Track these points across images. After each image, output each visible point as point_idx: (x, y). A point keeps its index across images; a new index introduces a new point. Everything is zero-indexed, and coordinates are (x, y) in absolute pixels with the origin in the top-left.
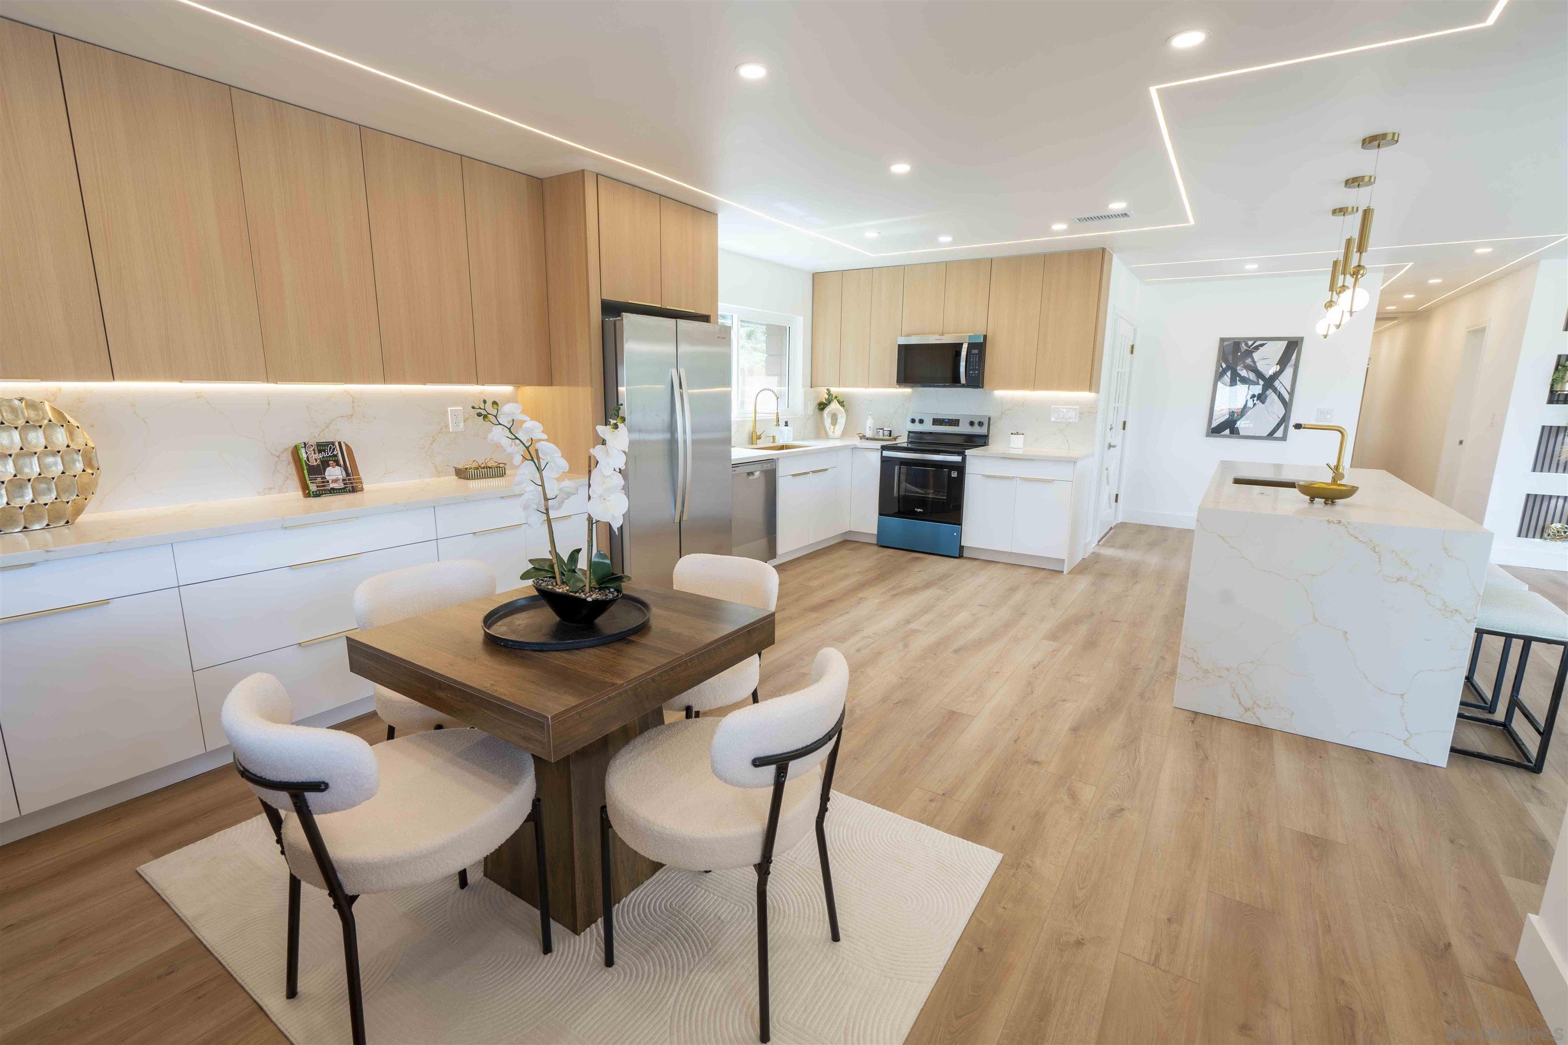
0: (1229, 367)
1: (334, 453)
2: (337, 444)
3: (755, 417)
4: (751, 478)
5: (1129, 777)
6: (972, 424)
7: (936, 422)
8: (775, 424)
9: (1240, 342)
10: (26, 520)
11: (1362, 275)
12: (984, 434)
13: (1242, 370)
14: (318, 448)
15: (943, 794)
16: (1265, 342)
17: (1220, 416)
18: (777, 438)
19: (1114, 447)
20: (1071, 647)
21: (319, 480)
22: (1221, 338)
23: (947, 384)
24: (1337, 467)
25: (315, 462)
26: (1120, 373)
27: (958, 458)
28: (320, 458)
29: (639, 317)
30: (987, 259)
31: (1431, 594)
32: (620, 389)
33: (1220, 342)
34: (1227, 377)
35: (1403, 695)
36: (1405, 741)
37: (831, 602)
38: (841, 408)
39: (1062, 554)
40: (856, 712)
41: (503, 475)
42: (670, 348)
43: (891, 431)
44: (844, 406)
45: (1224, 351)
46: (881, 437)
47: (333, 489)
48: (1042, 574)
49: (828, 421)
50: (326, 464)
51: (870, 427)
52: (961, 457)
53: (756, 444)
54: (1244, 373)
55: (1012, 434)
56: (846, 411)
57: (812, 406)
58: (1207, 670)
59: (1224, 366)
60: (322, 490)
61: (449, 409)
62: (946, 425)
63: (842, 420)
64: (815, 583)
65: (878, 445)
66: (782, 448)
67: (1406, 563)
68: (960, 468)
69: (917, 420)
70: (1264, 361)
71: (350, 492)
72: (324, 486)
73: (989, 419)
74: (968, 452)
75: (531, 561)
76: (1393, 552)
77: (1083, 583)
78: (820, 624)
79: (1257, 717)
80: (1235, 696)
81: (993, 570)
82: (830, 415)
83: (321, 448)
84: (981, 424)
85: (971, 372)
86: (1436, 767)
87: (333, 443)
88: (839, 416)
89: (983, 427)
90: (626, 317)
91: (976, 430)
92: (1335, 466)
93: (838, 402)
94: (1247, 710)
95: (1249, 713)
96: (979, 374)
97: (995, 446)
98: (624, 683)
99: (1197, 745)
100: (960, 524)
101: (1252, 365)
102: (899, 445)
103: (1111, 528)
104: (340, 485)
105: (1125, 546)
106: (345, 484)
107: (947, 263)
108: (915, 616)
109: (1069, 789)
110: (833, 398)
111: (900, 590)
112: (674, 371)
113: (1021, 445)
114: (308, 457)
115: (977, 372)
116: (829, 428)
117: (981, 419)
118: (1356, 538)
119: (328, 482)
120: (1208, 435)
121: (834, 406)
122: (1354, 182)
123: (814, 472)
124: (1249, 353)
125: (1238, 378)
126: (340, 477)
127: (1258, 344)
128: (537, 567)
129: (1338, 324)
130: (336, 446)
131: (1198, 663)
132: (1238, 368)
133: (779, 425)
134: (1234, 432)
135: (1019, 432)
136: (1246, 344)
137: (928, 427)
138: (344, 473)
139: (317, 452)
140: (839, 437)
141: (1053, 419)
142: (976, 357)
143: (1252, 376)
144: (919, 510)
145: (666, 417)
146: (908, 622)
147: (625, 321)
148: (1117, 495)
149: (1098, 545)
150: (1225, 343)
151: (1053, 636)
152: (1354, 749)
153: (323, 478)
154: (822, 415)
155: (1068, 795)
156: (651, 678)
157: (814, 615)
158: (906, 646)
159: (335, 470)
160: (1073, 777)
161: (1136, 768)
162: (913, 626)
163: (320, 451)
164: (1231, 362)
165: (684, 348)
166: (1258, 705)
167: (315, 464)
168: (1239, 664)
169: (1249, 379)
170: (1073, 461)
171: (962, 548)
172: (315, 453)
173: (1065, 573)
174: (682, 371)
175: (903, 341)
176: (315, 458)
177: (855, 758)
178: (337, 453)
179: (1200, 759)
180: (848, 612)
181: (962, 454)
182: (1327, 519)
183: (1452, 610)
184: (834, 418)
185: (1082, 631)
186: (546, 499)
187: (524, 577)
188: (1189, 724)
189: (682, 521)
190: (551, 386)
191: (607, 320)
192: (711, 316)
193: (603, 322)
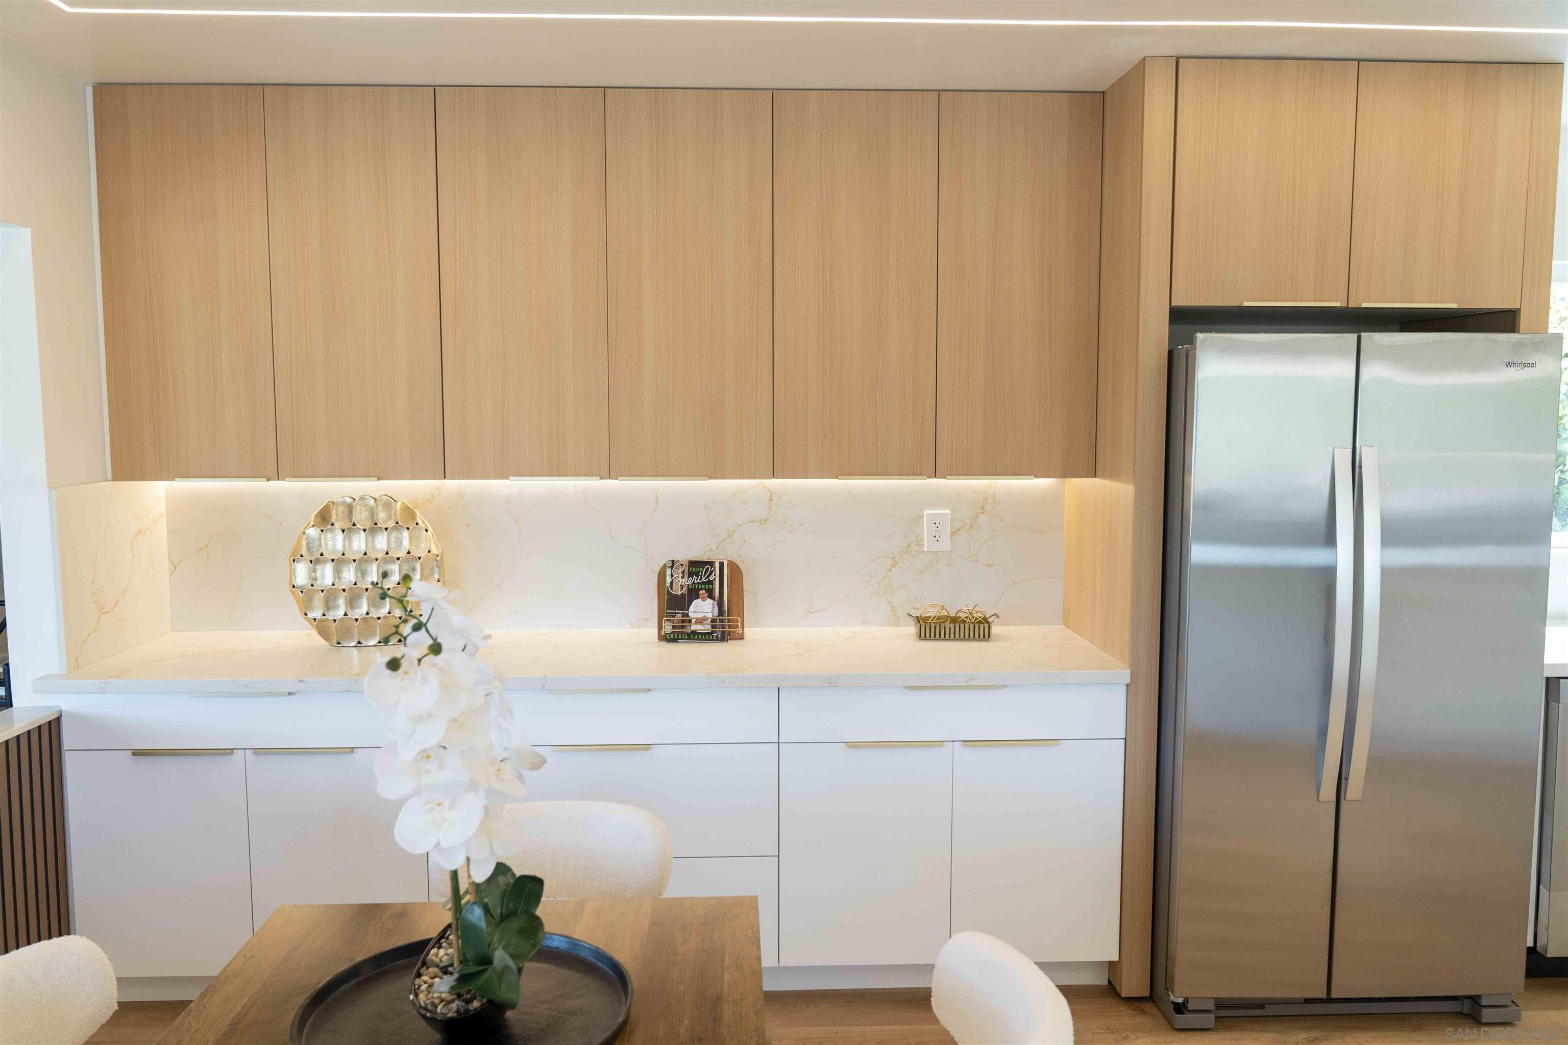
1: (710, 578)
2: (717, 565)
10: (360, 634)
14: (689, 569)
21: (679, 617)
25: (680, 589)
28: (688, 585)
41: (986, 636)
47: (694, 633)
50: (694, 594)
60: (678, 633)
61: (926, 512)
71: (717, 640)
72: (683, 627)
83: (694, 570)
87: (711, 564)
104: (705, 628)
106: (713, 627)
114: (672, 582)
119: (690, 621)
126: (710, 615)
130: (715, 568)
138: (716, 610)
139: (686, 575)
153: (684, 615)
159: (705, 605)
163: (691, 575)
167: (679, 593)
172: (683, 577)
176: (680, 584)
178: (715, 579)
189: (1345, 799)
190: (1095, 477)
191: (1180, 347)
192: (1517, 312)
193: (1170, 353)
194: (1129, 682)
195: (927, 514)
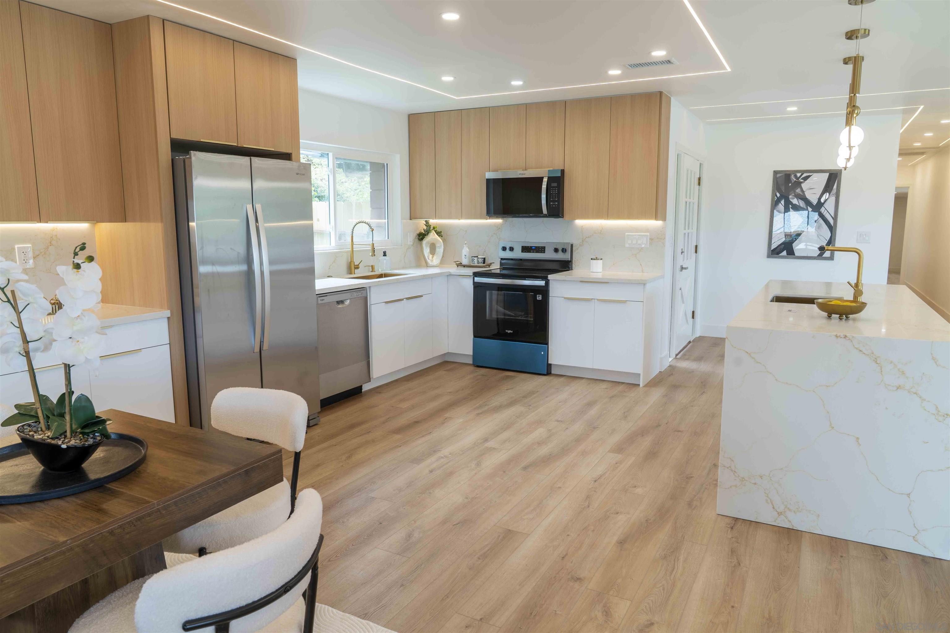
0: (782, 196)
3: (353, 248)
4: (340, 306)
5: (664, 589)
6: (556, 250)
7: (525, 249)
8: (371, 254)
9: (790, 174)
11: (857, 114)
12: (568, 260)
13: (793, 199)
15: (481, 619)
16: (811, 174)
17: (778, 240)
18: (376, 269)
19: (686, 268)
20: (633, 458)
22: (774, 171)
23: (531, 215)
24: (857, 285)
26: (688, 203)
27: (542, 283)
29: (210, 156)
30: (560, 102)
31: (925, 400)
32: (191, 224)
33: (774, 175)
34: (781, 206)
35: (909, 494)
36: (914, 537)
37: (417, 422)
38: (439, 238)
39: (638, 369)
40: (415, 536)
42: (245, 184)
43: (484, 259)
44: (442, 236)
45: (777, 183)
46: (476, 264)
48: (621, 387)
49: (426, 251)
51: (466, 256)
52: (544, 282)
53: (355, 274)
54: (795, 201)
55: (592, 259)
56: (444, 241)
57: (411, 238)
58: (743, 478)
59: (778, 195)
61: (16, 246)
62: (533, 252)
63: (440, 250)
64: (404, 405)
65: (470, 271)
66: (381, 276)
67: (903, 373)
68: (544, 291)
69: (508, 248)
70: (810, 190)
73: (572, 246)
74: (550, 277)
75: (17, 407)
76: (891, 362)
77: (656, 395)
78: (401, 446)
79: (788, 520)
80: (769, 501)
81: (576, 386)
82: (429, 245)
84: (564, 250)
85: (552, 203)
86: (941, 560)
88: (437, 245)
89: (567, 253)
90: (195, 155)
91: (560, 256)
92: (855, 283)
93: (436, 232)
94: (780, 514)
95: (782, 516)
96: (558, 205)
97: (578, 271)
98: (67, 540)
99: (733, 551)
100: (547, 344)
101: (802, 194)
102: (493, 271)
103: (690, 342)
105: (699, 359)
107: (526, 104)
108: (495, 434)
109: (605, 606)
110: (431, 229)
111: (486, 408)
112: (249, 207)
113: (600, 270)
115: (556, 203)
116: (428, 257)
117: (564, 246)
118: (860, 351)
120: (768, 257)
121: (432, 236)
122: (851, 35)
123: (408, 299)
124: (798, 184)
125: (790, 206)
127: (807, 174)
128: (21, 412)
129: (848, 158)
131: (735, 472)
132: (790, 197)
133: (375, 256)
134: (791, 253)
135: (598, 257)
136: (796, 176)
137: (518, 254)
140: (438, 265)
141: (627, 245)
142: (555, 189)
143: (802, 204)
144: (509, 331)
145: (241, 250)
146: (486, 440)
147: (193, 158)
148: (693, 312)
149: (676, 358)
150: (778, 175)
151: (619, 449)
152: (872, 546)
154: (421, 245)
155: (603, 613)
156: (108, 532)
157: (397, 437)
158: (478, 464)
160: (611, 593)
161: (672, 579)
162: (489, 444)
164: (784, 191)
165: (259, 184)
166: (790, 510)
168: (771, 472)
169: (799, 206)
170: (643, 283)
171: (549, 366)
173: (641, 386)
174: (258, 207)
175: (490, 175)
177: (402, 585)
179: (733, 565)
180: (431, 433)
181: (545, 278)
182: (835, 334)
183: (943, 414)
184: (433, 248)
185: (646, 443)
186: (26, 341)
187: (7, 423)
188: (728, 531)
189: (263, 350)
190: (126, 222)
191: (177, 158)
192: (291, 154)
193: (172, 160)
194: (169, 316)
195: (18, 247)
